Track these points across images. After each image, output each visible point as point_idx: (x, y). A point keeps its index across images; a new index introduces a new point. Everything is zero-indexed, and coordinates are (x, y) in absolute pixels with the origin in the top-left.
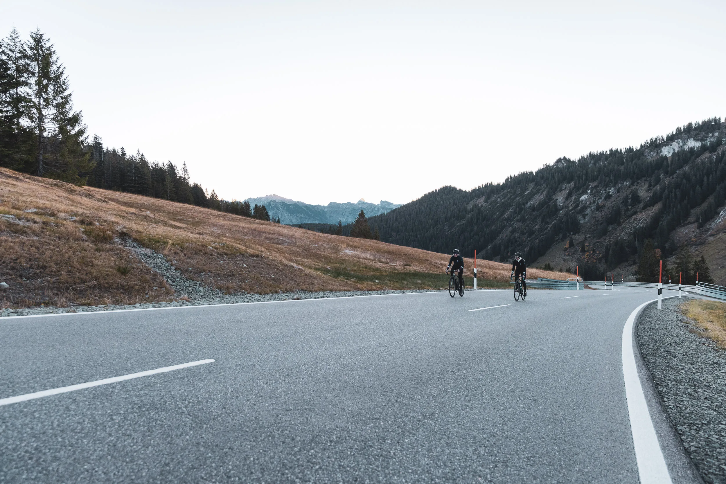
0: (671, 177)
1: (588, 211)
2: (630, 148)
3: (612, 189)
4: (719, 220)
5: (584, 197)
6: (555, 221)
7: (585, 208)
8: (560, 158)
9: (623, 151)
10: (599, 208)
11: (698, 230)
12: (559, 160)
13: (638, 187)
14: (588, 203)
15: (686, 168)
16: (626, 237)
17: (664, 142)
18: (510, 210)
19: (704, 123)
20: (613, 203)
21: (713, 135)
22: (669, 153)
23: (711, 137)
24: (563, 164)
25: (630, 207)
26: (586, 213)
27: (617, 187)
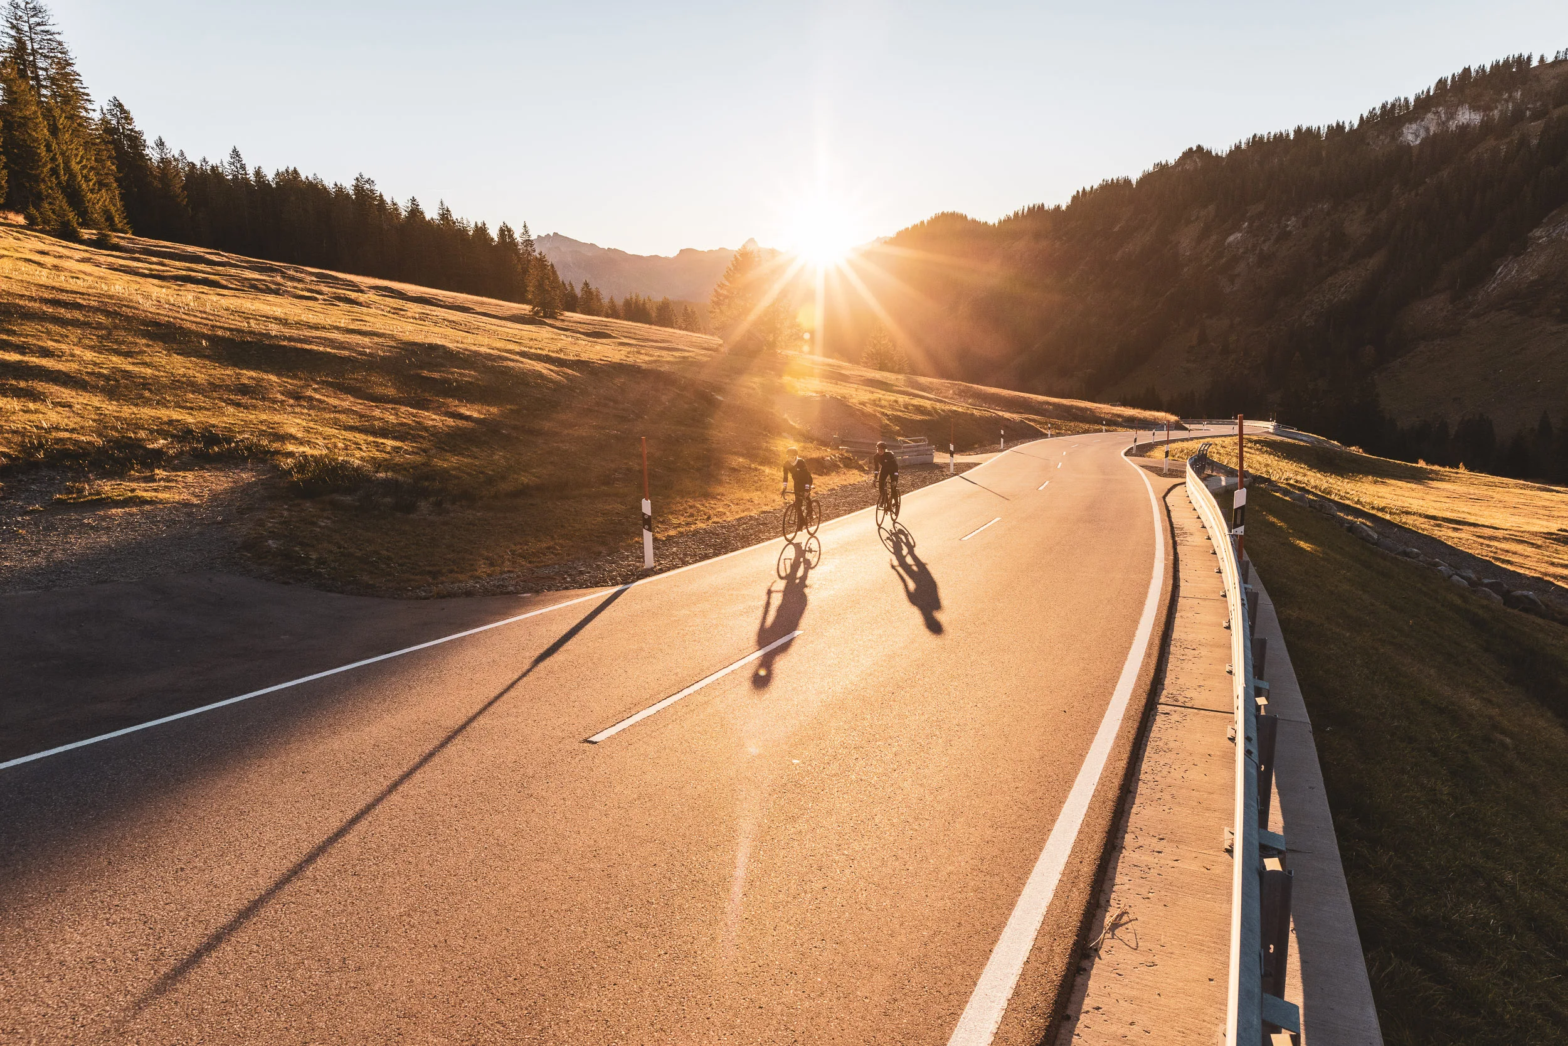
0: (1413, 193)
1: (1241, 268)
2: (1338, 124)
3: (1293, 219)
4: (1494, 285)
5: (1234, 238)
6: (1173, 289)
7: (1235, 260)
8: (1191, 149)
9: (1324, 131)
10: (1264, 260)
11: (1451, 306)
12: (1189, 154)
13: (1345, 215)
14: (1241, 250)
15: (1445, 173)
16: (1311, 323)
17: (1409, 113)
19: (1496, 67)
20: (1294, 249)
21: (1510, 97)
22: (1417, 136)
23: (1507, 101)
24: (1195, 161)
25: (1325, 258)
26: (1237, 271)
27: (1304, 214)
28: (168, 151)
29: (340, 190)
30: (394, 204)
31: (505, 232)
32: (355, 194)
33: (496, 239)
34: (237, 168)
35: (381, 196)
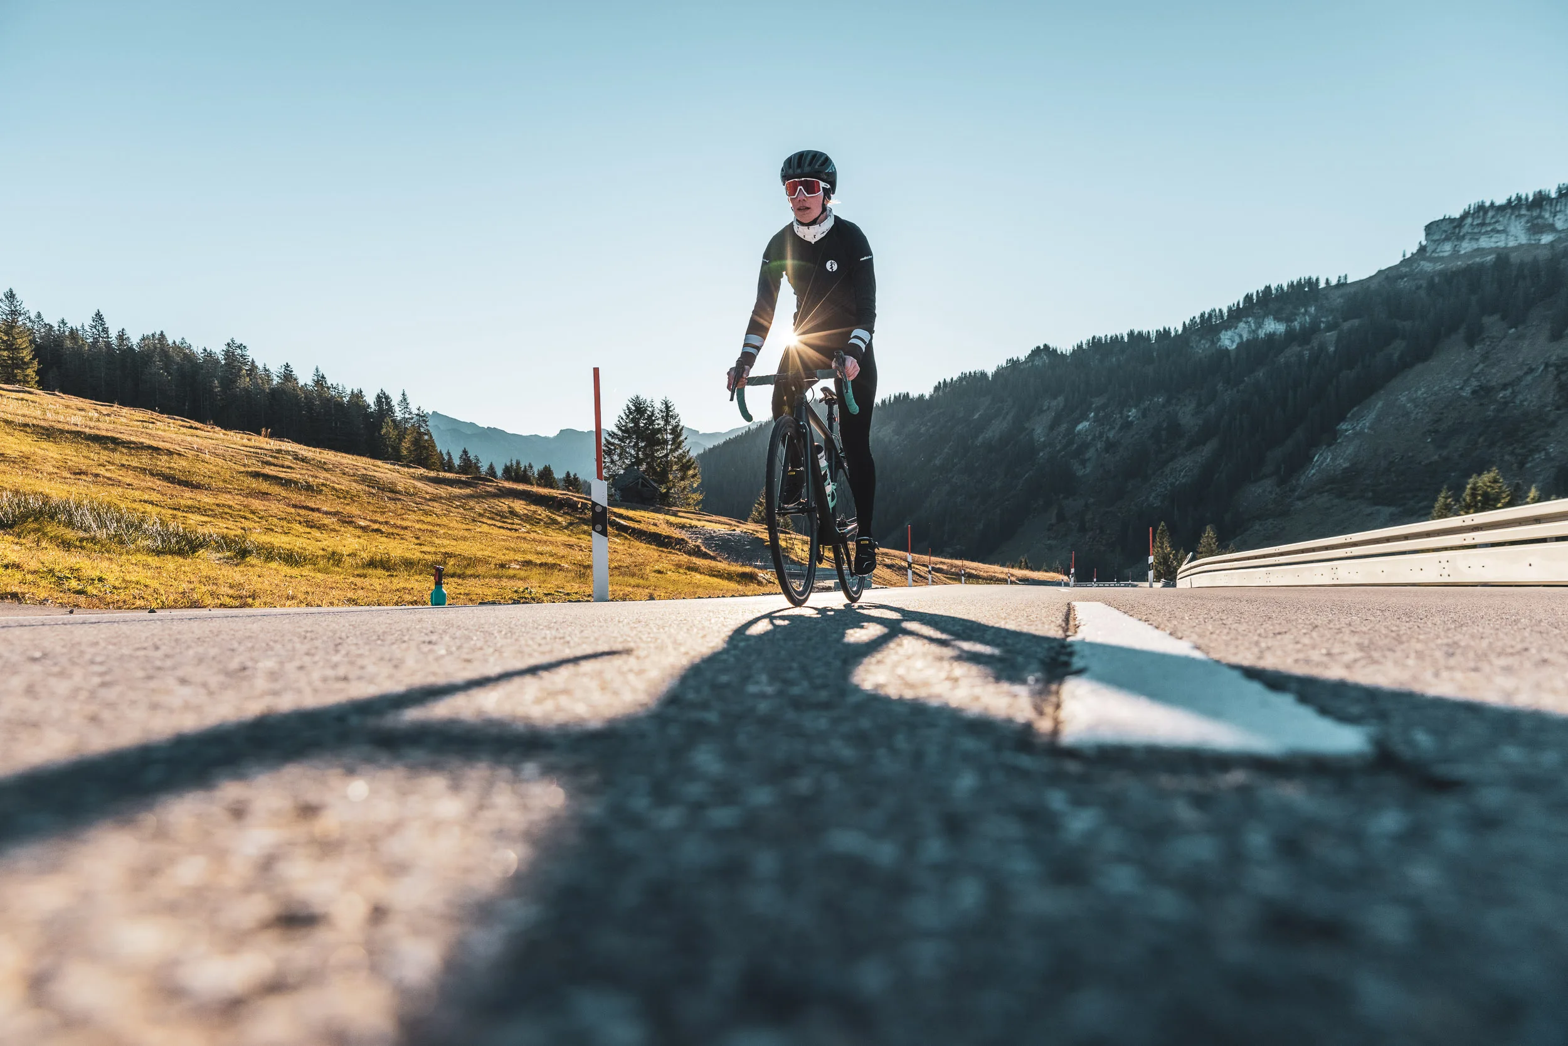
0: (1235, 390)
1: (1091, 453)
2: (1164, 329)
3: (1134, 410)
4: (1313, 471)
5: (1083, 426)
6: (1031, 472)
7: (1085, 446)
8: (1038, 348)
9: (1153, 336)
10: (1110, 446)
11: (1278, 490)
12: (1037, 352)
13: (1178, 408)
14: (1090, 438)
15: (1260, 374)
16: (1157, 504)
17: (1224, 322)
18: (946, 450)
19: (1291, 285)
20: (1136, 437)
21: (1306, 311)
23: (1304, 314)
24: (1043, 358)
25: (1164, 445)
26: (1087, 456)
27: (1142, 406)
28: (19, 303)
29: (209, 355)
30: (266, 370)
31: (383, 399)
32: (225, 359)
33: (372, 405)
34: (98, 331)
35: (253, 362)
